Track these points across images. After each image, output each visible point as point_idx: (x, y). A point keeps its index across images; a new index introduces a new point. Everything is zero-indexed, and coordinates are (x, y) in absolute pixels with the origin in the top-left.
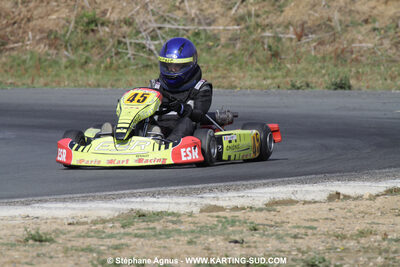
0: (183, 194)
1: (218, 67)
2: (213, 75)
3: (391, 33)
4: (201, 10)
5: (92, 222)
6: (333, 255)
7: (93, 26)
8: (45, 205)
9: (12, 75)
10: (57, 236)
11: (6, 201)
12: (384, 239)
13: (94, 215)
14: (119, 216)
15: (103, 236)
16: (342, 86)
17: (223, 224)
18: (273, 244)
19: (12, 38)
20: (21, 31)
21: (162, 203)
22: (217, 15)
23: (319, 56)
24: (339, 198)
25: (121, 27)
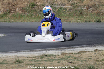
0: (57, 50)
1: (66, 17)
2: (65, 19)
4: (62, 2)
5: (33, 57)
6: (95, 65)
7: (34, 6)
8: (21, 53)
9: (13, 19)
10: (24, 61)
11: (10, 52)
13: (33, 55)
14: (40, 56)
15: (36, 61)
16: (98, 21)
17: (67, 57)
18: (80, 63)
19: (13, 10)
20: (15, 8)
21: (51, 52)
22: (66, 3)
23: (93, 14)
24: (97, 51)
25: (41, 6)
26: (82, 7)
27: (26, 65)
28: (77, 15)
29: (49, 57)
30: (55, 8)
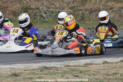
4: (60, 5)
5: (31, 70)
6: (106, 80)
7: (27, 10)
10: (21, 74)
12: (121, 76)
14: (39, 68)
15: (35, 74)
17: (71, 71)
18: (87, 77)
20: (5, 11)
24: (106, 63)
25: (35, 10)
26: (84, 11)
27: (24, 79)
29: (50, 70)
30: (52, 12)
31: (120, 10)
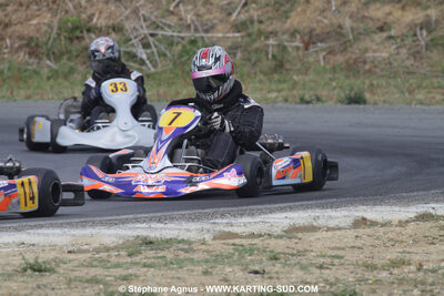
0: (191, 219)
3: (409, 41)
4: (198, 16)
5: (94, 250)
6: (364, 287)
7: (78, 33)
8: (39, 231)
10: (58, 266)
12: (419, 270)
14: (124, 243)
15: (109, 265)
16: (357, 100)
17: (240, 253)
21: (170, 229)
22: (215, 21)
23: (328, 67)
24: (365, 224)
25: (109, 33)
26: (286, 37)
27: (69, 282)
28: (261, 72)
29: (162, 250)
30: (171, 43)
31: (415, 35)
